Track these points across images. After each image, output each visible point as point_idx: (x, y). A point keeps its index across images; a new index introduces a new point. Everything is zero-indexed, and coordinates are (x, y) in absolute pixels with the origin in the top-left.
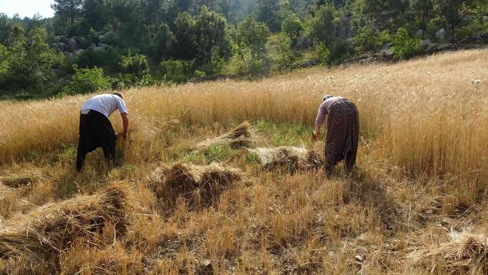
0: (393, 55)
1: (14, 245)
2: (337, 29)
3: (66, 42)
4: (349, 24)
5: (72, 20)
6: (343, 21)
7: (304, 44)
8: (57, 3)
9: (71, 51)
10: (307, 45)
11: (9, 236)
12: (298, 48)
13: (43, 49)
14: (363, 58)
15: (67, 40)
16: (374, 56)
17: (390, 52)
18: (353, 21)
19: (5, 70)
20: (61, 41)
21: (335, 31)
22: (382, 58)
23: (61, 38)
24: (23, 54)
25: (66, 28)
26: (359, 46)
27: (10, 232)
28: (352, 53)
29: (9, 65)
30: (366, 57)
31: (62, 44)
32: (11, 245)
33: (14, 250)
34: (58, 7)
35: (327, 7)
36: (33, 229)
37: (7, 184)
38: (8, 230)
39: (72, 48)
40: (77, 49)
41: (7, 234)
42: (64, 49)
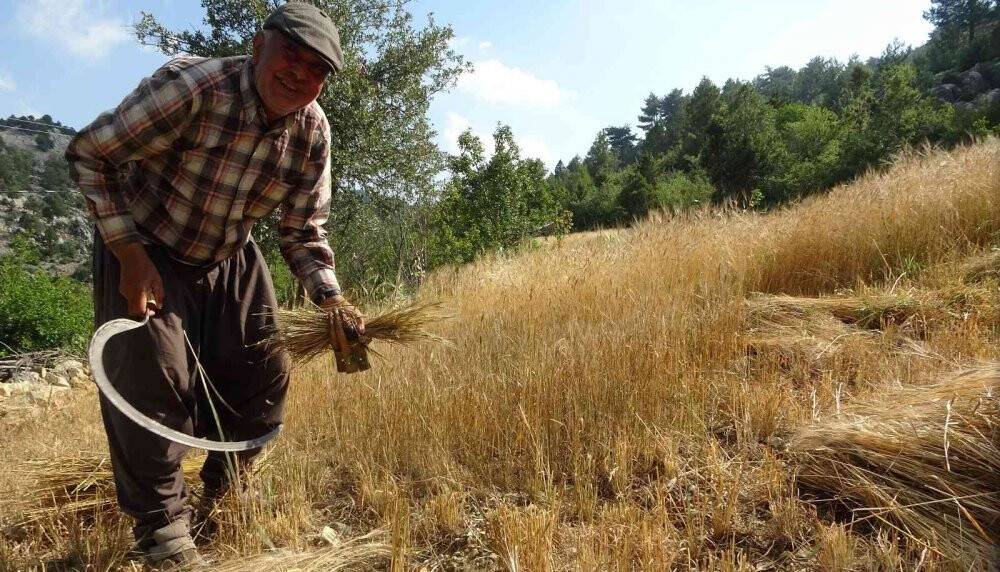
1: (889, 484)
3: (958, 82)
5: (972, 33)
8: (936, 6)
9: (969, 98)
11: (866, 447)
13: (907, 102)
15: (959, 75)
19: (832, 157)
20: (946, 81)
23: (947, 74)
24: (866, 121)
25: (958, 52)
27: (870, 433)
29: (840, 147)
31: (948, 87)
32: (876, 480)
33: (893, 506)
34: (940, 14)
36: (971, 439)
37: (847, 321)
38: (864, 427)
39: (973, 92)
40: (984, 90)
41: (861, 438)
42: (953, 97)
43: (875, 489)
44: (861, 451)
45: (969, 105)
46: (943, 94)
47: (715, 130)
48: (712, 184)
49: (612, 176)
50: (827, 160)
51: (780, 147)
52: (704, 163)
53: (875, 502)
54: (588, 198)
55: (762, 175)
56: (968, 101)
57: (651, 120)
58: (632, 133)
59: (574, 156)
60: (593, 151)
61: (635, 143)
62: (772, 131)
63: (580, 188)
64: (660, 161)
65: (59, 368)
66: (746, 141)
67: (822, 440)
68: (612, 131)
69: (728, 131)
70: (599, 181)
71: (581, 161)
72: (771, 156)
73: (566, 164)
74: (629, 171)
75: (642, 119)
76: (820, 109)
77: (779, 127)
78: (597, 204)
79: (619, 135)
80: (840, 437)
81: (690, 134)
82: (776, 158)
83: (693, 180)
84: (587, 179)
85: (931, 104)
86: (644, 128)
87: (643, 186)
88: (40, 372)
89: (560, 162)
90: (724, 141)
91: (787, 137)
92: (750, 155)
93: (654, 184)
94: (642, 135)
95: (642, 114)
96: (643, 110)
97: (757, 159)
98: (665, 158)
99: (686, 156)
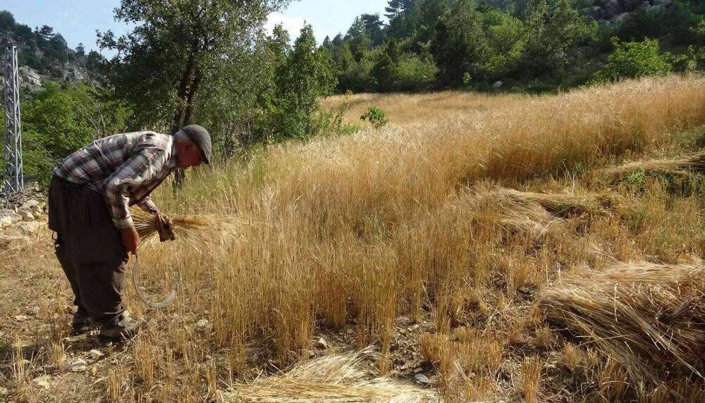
1: (590, 324)
3: (602, 5)
13: (568, 18)
15: (604, 0)
19: (517, 53)
20: (595, 4)
24: (542, 29)
29: (523, 46)
31: (596, 8)
36: (625, 307)
37: (549, 210)
38: (575, 293)
39: (612, 13)
40: (618, 13)
41: (575, 299)
42: (598, 16)
43: (584, 326)
44: (575, 306)
45: (608, 22)
46: (592, 13)
47: (441, 27)
48: (437, 66)
49: (367, 53)
50: (514, 55)
51: (484, 43)
52: (433, 50)
53: (584, 333)
54: (350, 69)
55: (471, 62)
56: (608, 19)
57: (394, 11)
58: (380, 20)
59: (338, 34)
60: (352, 31)
61: (382, 27)
62: (479, 31)
63: (344, 62)
64: (400, 44)
65: (25, 206)
66: (462, 36)
67: (555, 298)
68: (366, 17)
69: (450, 29)
70: (358, 57)
71: (342, 38)
72: (477, 49)
73: (331, 39)
74: (378, 51)
75: (388, 10)
76: (512, 17)
77: (485, 29)
78: (356, 74)
79: (371, 20)
80: (565, 298)
81: (422, 26)
82: (481, 50)
83: (422, 60)
84: (349, 55)
85: (585, 21)
86: (388, 16)
87: (389, 63)
88: (14, 209)
89: (327, 38)
90: (447, 36)
91: (489, 36)
92: (464, 47)
93: (397, 62)
94: (387, 21)
95: (388, 6)
96: (389, 3)
97: (467, 51)
98: (404, 42)
99: (419, 43)
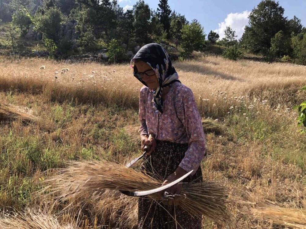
0: (108, 58)
2: (63, 30)
4: (74, 29)
6: (68, 25)
7: (33, 36)
10: (36, 38)
12: (28, 39)
14: (86, 57)
16: (94, 57)
17: (106, 55)
18: (77, 26)
21: (62, 32)
22: (100, 59)
26: (81, 46)
28: (77, 51)
30: (88, 57)
35: (55, 10)
